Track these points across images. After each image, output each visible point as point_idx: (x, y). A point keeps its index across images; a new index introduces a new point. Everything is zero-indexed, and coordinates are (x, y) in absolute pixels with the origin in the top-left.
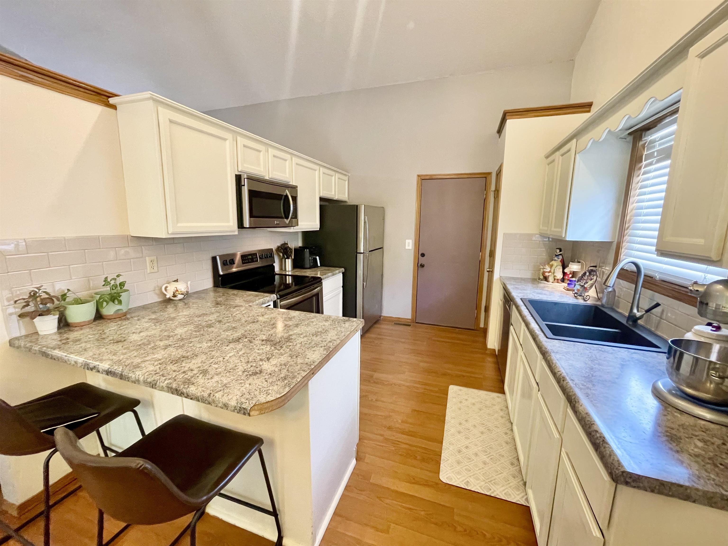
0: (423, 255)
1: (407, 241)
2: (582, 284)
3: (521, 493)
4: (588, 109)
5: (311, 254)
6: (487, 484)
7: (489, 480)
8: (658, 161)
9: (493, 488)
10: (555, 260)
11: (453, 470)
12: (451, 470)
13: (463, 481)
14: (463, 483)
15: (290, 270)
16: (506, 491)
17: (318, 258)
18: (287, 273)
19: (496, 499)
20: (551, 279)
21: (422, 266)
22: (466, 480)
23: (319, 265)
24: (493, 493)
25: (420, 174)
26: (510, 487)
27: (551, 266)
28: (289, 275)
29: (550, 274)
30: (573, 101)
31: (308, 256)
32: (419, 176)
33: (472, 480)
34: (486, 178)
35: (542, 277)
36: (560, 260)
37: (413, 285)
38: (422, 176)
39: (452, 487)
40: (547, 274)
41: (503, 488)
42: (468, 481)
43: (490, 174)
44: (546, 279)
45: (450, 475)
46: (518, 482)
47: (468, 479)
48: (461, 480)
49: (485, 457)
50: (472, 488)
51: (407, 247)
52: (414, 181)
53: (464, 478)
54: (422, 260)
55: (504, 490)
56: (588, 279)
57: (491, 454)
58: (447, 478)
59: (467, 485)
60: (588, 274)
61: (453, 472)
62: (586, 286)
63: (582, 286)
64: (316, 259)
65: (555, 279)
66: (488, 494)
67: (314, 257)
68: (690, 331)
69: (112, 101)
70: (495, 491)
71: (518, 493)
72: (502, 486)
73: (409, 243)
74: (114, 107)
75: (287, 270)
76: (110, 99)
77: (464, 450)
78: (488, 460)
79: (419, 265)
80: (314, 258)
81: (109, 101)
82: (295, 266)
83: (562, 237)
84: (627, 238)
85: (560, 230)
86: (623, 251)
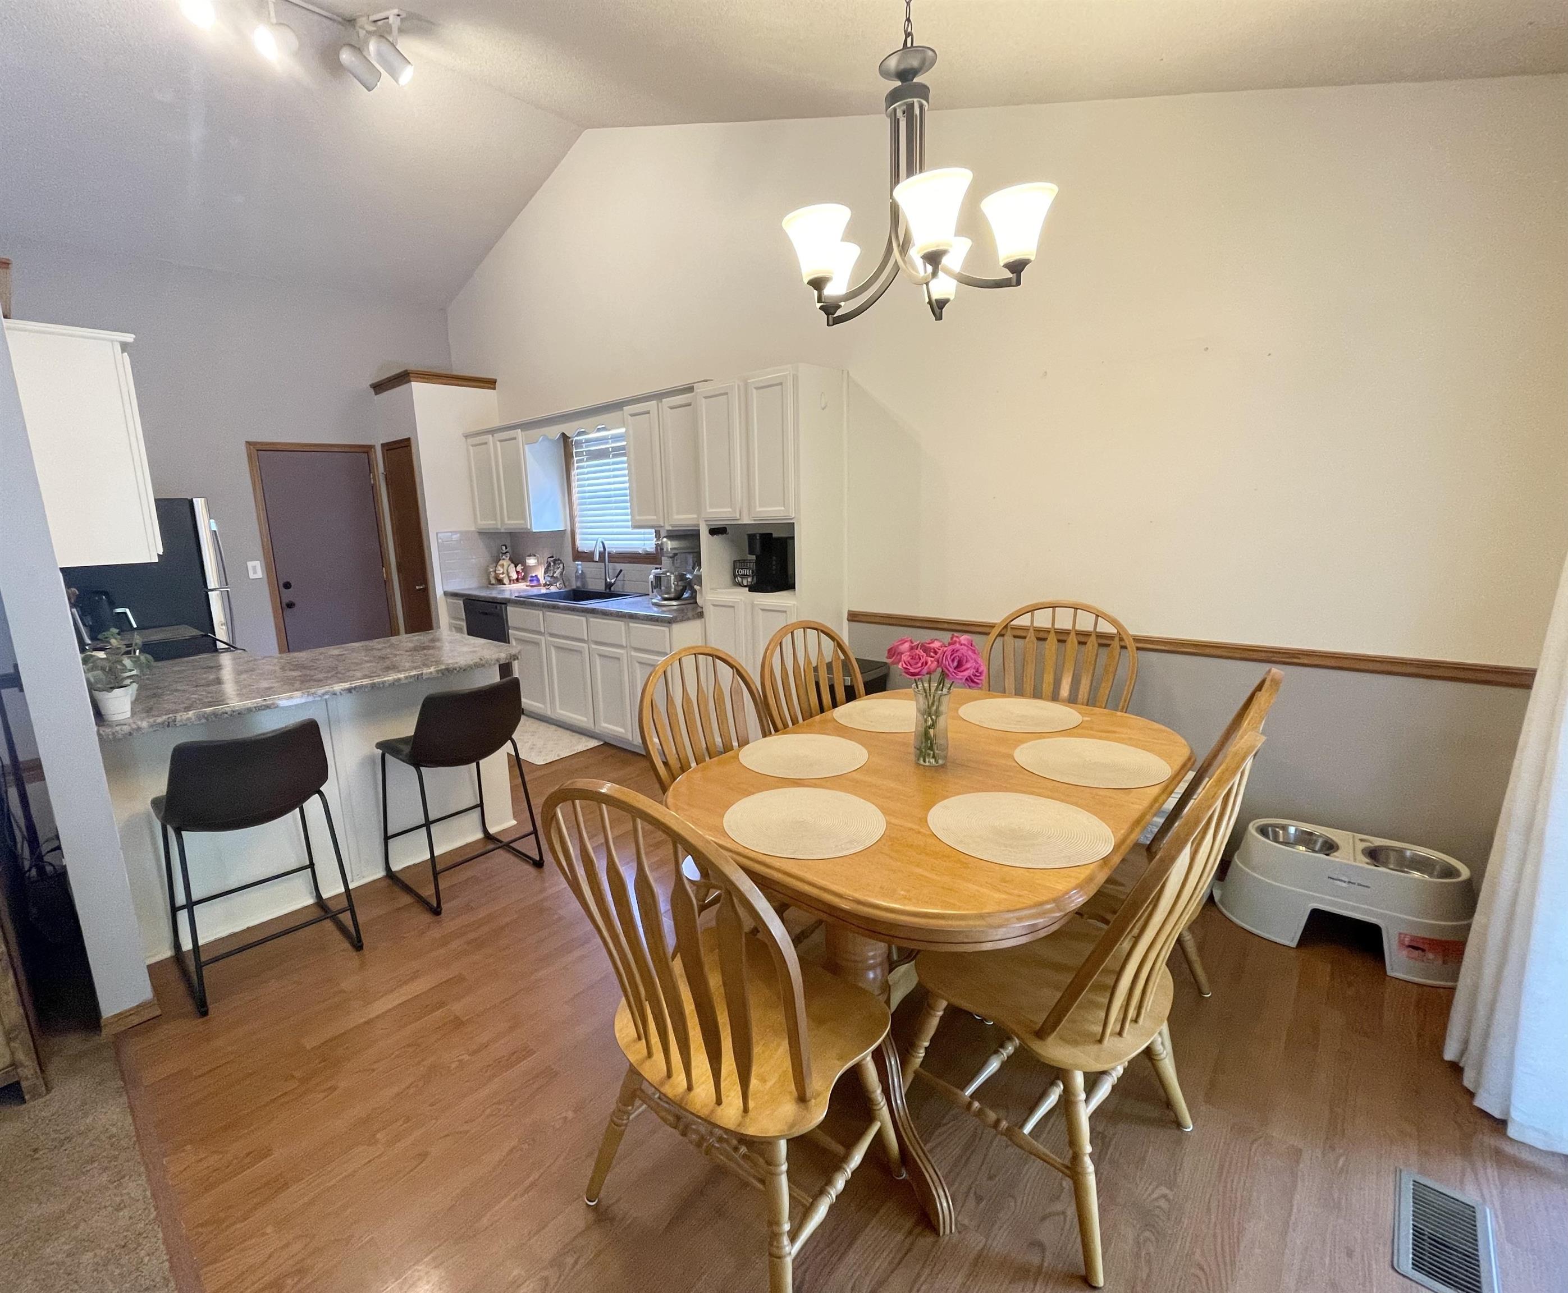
0: (287, 586)
1: (250, 564)
2: (551, 575)
3: (590, 741)
4: (493, 387)
8: (588, 460)
10: (503, 559)
17: (127, 611)
20: (506, 581)
21: (290, 605)
23: (135, 626)
25: (251, 439)
27: (503, 566)
29: (504, 575)
32: (248, 444)
34: (367, 453)
35: (493, 581)
36: (508, 558)
38: (255, 443)
40: (501, 576)
43: (373, 447)
44: (500, 581)
46: (585, 739)
51: (252, 576)
52: (243, 449)
54: (288, 595)
56: (554, 569)
62: (555, 575)
64: (126, 614)
65: (510, 581)
67: (119, 610)
73: (254, 568)
79: (284, 604)
80: (119, 613)
83: (527, 528)
84: (577, 525)
85: (522, 522)
86: (578, 537)
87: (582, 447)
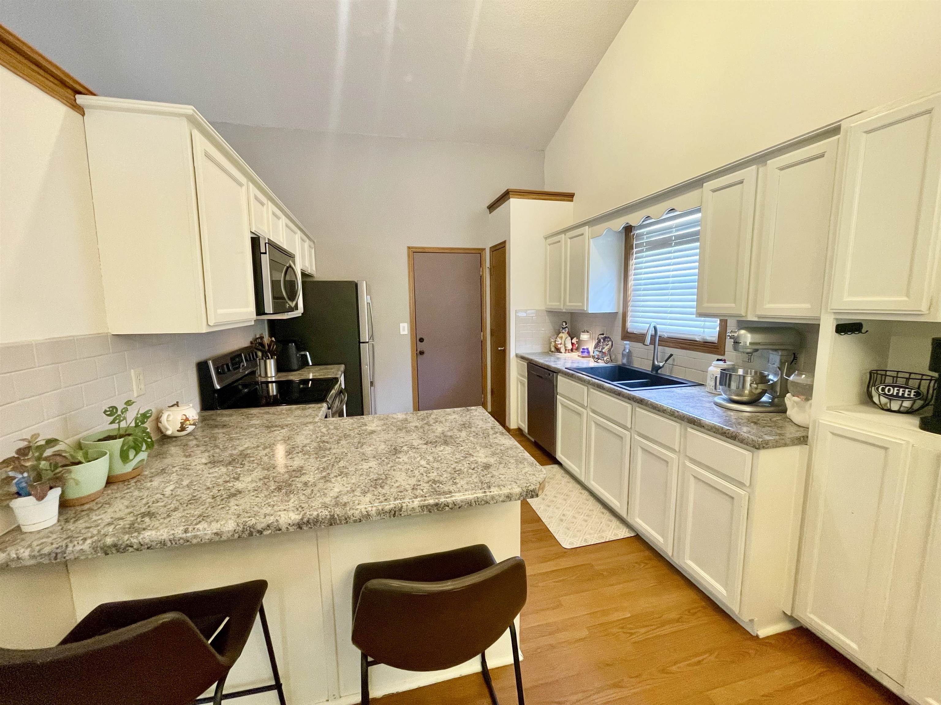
0: (421, 340)
1: (402, 325)
2: (600, 350)
3: (623, 529)
4: (571, 199)
5: (299, 349)
6: (599, 535)
7: (598, 531)
8: (648, 250)
9: (604, 534)
10: (563, 333)
11: (569, 536)
12: (567, 537)
13: (582, 540)
14: (583, 542)
15: (273, 375)
16: (614, 533)
17: (308, 353)
18: (269, 380)
19: (610, 542)
20: (563, 350)
21: (422, 353)
22: (584, 539)
23: (311, 364)
24: (606, 538)
25: (411, 245)
26: (614, 529)
27: (561, 338)
28: (272, 382)
29: (562, 345)
30: (548, 188)
31: (295, 352)
32: (409, 248)
33: (588, 536)
34: (480, 253)
35: (553, 349)
36: (567, 332)
37: (413, 377)
38: (413, 248)
39: (578, 549)
40: (559, 346)
41: (611, 531)
42: (585, 539)
43: (484, 249)
44: (558, 350)
45: (570, 540)
46: (616, 524)
47: (584, 538)
48: (580, 540)
49: (582, 516)
50: (591, 542)
51: (402, 333)
52: (405, 253)
53: (581, 538)
54: (422, 346)
55: (612, 533)
56: (603, 345)
57: (584, 513)
58: (569, 544)
59: (586, 542)
60: (602, 340)
61: (570, 537)
62: (603, 351)
63: (600, 351)
64: (306, 356)
65: (566, 350)
66: (603, 541)
67: (303, 353)
68: (711, 366)
69: (81, 99)
70: (607, 537)
71: (621, 530)
72: (609, 531)
73: (404, 327)
74: (80, 110)
75: (269, 375)
76: (78, 96)
77: (564, 518)
78: (586, 518)
79: (418, 352)
80: (302, 355)
81: (75, 100)
82: (280, 369)
83: (584, 310)
84: (630, 309)
85: (580, 304)
86: (629, 319)
87: (643, 239)
